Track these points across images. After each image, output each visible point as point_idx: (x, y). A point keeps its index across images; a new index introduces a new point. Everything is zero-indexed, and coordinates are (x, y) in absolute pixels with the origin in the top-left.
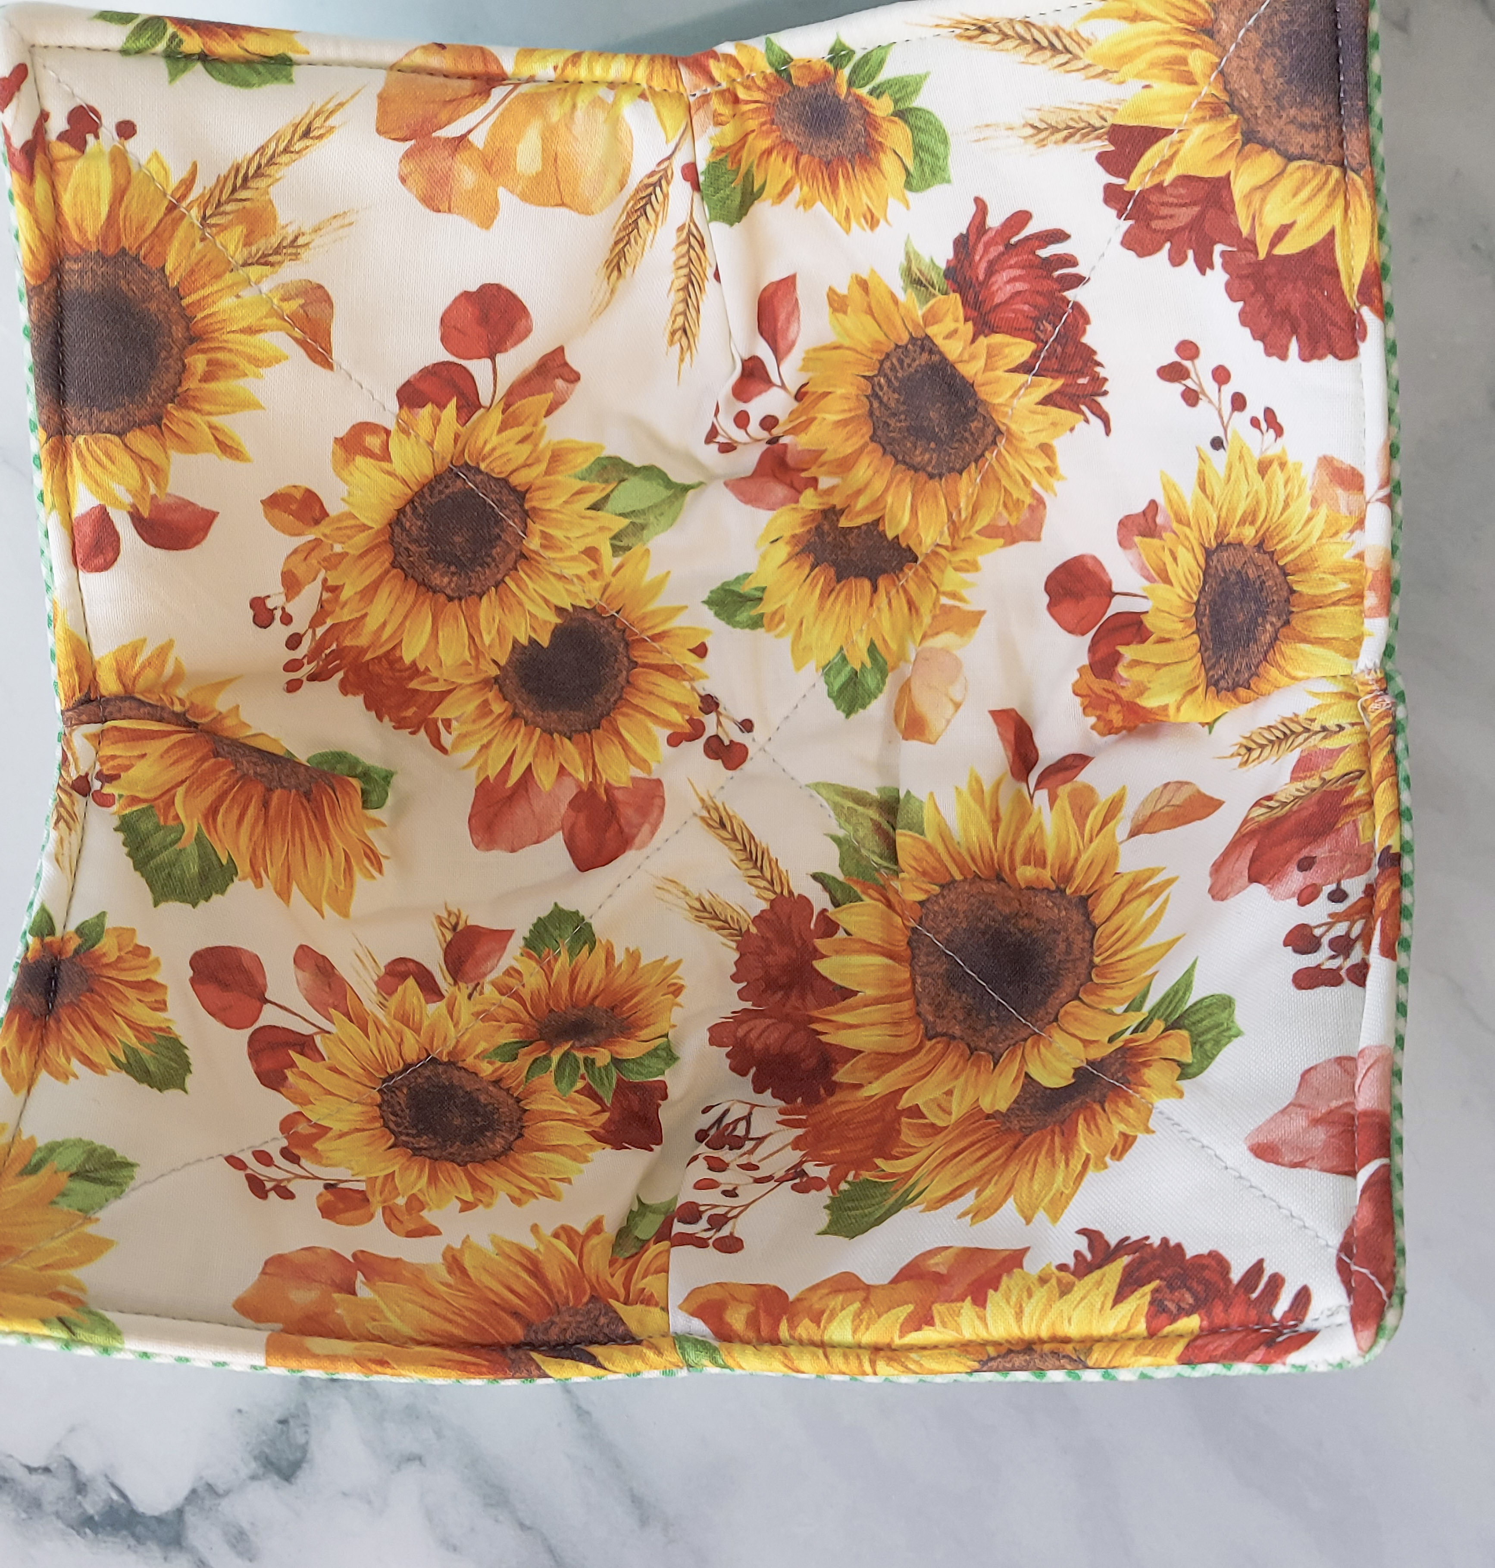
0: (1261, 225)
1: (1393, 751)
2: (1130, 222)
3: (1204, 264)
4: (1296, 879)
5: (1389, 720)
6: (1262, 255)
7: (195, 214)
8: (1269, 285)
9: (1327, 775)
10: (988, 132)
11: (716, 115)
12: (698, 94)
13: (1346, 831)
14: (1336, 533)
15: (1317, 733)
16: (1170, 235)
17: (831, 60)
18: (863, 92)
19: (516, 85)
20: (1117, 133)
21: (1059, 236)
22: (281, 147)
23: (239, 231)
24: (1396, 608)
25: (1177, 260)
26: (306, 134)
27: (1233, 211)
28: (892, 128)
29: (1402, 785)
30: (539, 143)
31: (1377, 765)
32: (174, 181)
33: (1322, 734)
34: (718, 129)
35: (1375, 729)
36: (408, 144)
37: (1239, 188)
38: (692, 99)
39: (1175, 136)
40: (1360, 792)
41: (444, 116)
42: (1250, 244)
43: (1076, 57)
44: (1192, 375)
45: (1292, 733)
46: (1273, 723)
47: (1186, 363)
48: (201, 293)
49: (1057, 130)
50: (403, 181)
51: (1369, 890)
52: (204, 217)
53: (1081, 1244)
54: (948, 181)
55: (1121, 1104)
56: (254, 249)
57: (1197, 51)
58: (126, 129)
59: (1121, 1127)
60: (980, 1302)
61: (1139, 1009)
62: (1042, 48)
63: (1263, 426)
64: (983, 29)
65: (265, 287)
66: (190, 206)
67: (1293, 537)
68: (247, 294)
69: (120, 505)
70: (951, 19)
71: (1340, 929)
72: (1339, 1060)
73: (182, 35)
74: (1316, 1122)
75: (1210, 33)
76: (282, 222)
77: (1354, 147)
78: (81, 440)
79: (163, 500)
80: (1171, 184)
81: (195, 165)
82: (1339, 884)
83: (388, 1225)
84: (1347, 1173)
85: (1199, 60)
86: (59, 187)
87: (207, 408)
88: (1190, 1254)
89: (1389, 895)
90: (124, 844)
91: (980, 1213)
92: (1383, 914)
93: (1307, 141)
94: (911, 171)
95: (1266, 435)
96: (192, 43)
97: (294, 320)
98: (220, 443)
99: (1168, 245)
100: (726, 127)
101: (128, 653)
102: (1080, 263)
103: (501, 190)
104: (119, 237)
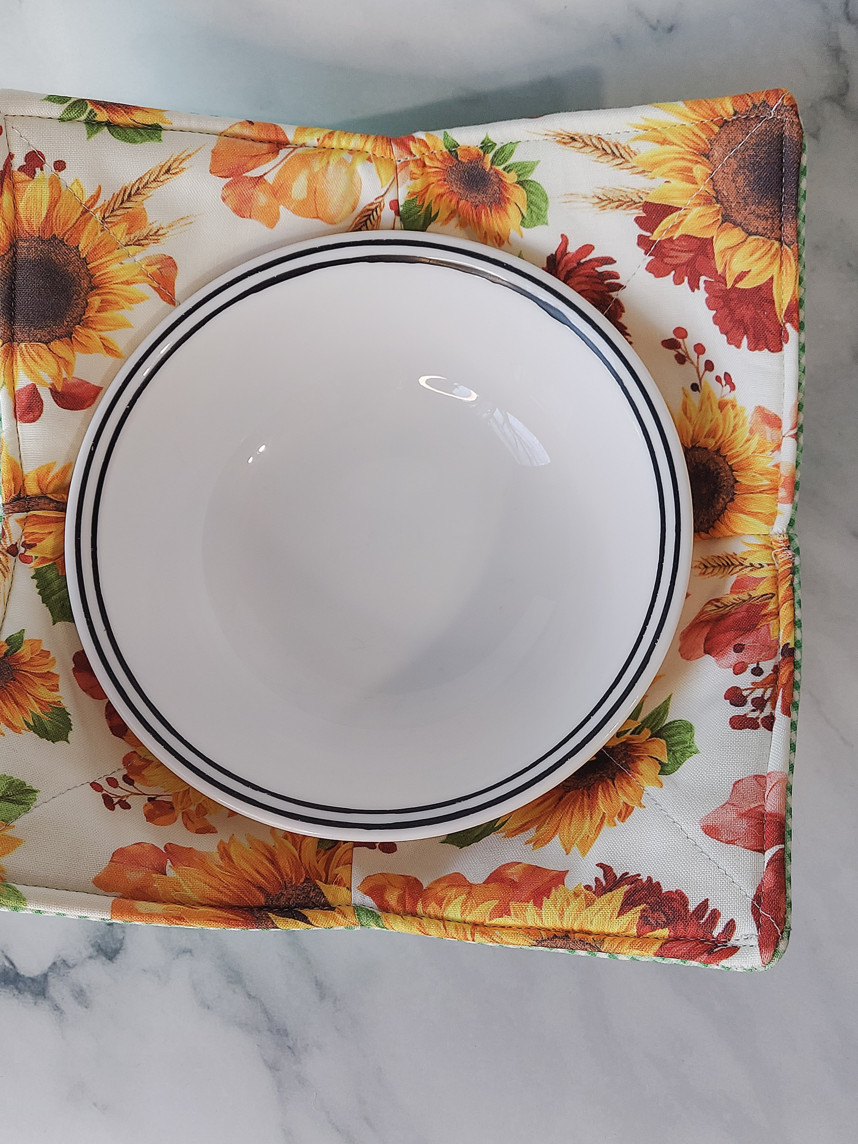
0: (729, 269)
1: (792, 585)
2: (652, 257)
3: (694, 286)
4: (733, 657)
5: (791, 565)
6: (729, 287)
7: (98, 215)
8: (732, 304)
9: (754, 594)
10: (571, 198)
11: (412, 173)
12: (402, 160)
13: (763, 631)
14: (764, 451)
15: (747, 567)
16: (675, 267)
17: (482, 148)
18: (500, 168)
19: (295, 148)
20: (648, 207)
21: (609, 261)
22: (152, 179)
23: (124, 226)
24: (796, 498)
25: (678, 281)
26: (168, 171)
27: (713, 258)
28: (516, 191)
29: (797, 605)
30: (306, 183)
31: (782, 592)
32: (86, 197)
33: (751, 568)
34: (413, 182)
35: (782, 569)
36: (228, 180)
37: (718, 246)
38: (398, 163)
39: (682, 212)
40: (771, 607)
41: (250, 165)
42: (722, 279)
43: (627, 161)
44: (683, 346)
45: (733, 564)
46: (721, 555)
47: (680, 340)
48: (100, 261)
49: (613, 201)
50: (224, 199)
51: (776, 669)
52: (104, 218)
53: (600, 873)
54: (547, 224)
55: (624, 783)
56: (132, 236)
57: (698, 166)
58: (60, 165)
59: (625, 799)
60: (539, 904)
61: (636, 719)
62: (607, 154)
63: (724, 382)
64: (573, 139)
65: (138, 258)
66: (96, 211)
67: (738, 449)
68: (127, 262)
69: (44, 384)
70: (554, 132)
71: (758, 693)
72: (756, 777)
73: (96, 111)
74: (742, 815)
75: (707, 156)
76: (150, 221)
77: (788, 231)
78: (22, 345)
79: (70, 380)
80: (678, 239)
81: (100, 187)
82: (758, 664)
83: (186, 825)
84: (759, 851)
85: (699, 171)
86: (18, 198)
87: (99, 327)
88: (665, 890)
89: (787, 673)
90: (37, 587)
91: (538, 842)
92: (784, 686)
93: (761, 225)
94: (525, 216)
95: (725, 388)
96: (102, 116)
97: (152, 277)
98: (106, 347)
99: (673, 272)
100: (417, 181)
101: (45, 469)
102: (621, 278)
103: (281, 208)
104: (52, 229)
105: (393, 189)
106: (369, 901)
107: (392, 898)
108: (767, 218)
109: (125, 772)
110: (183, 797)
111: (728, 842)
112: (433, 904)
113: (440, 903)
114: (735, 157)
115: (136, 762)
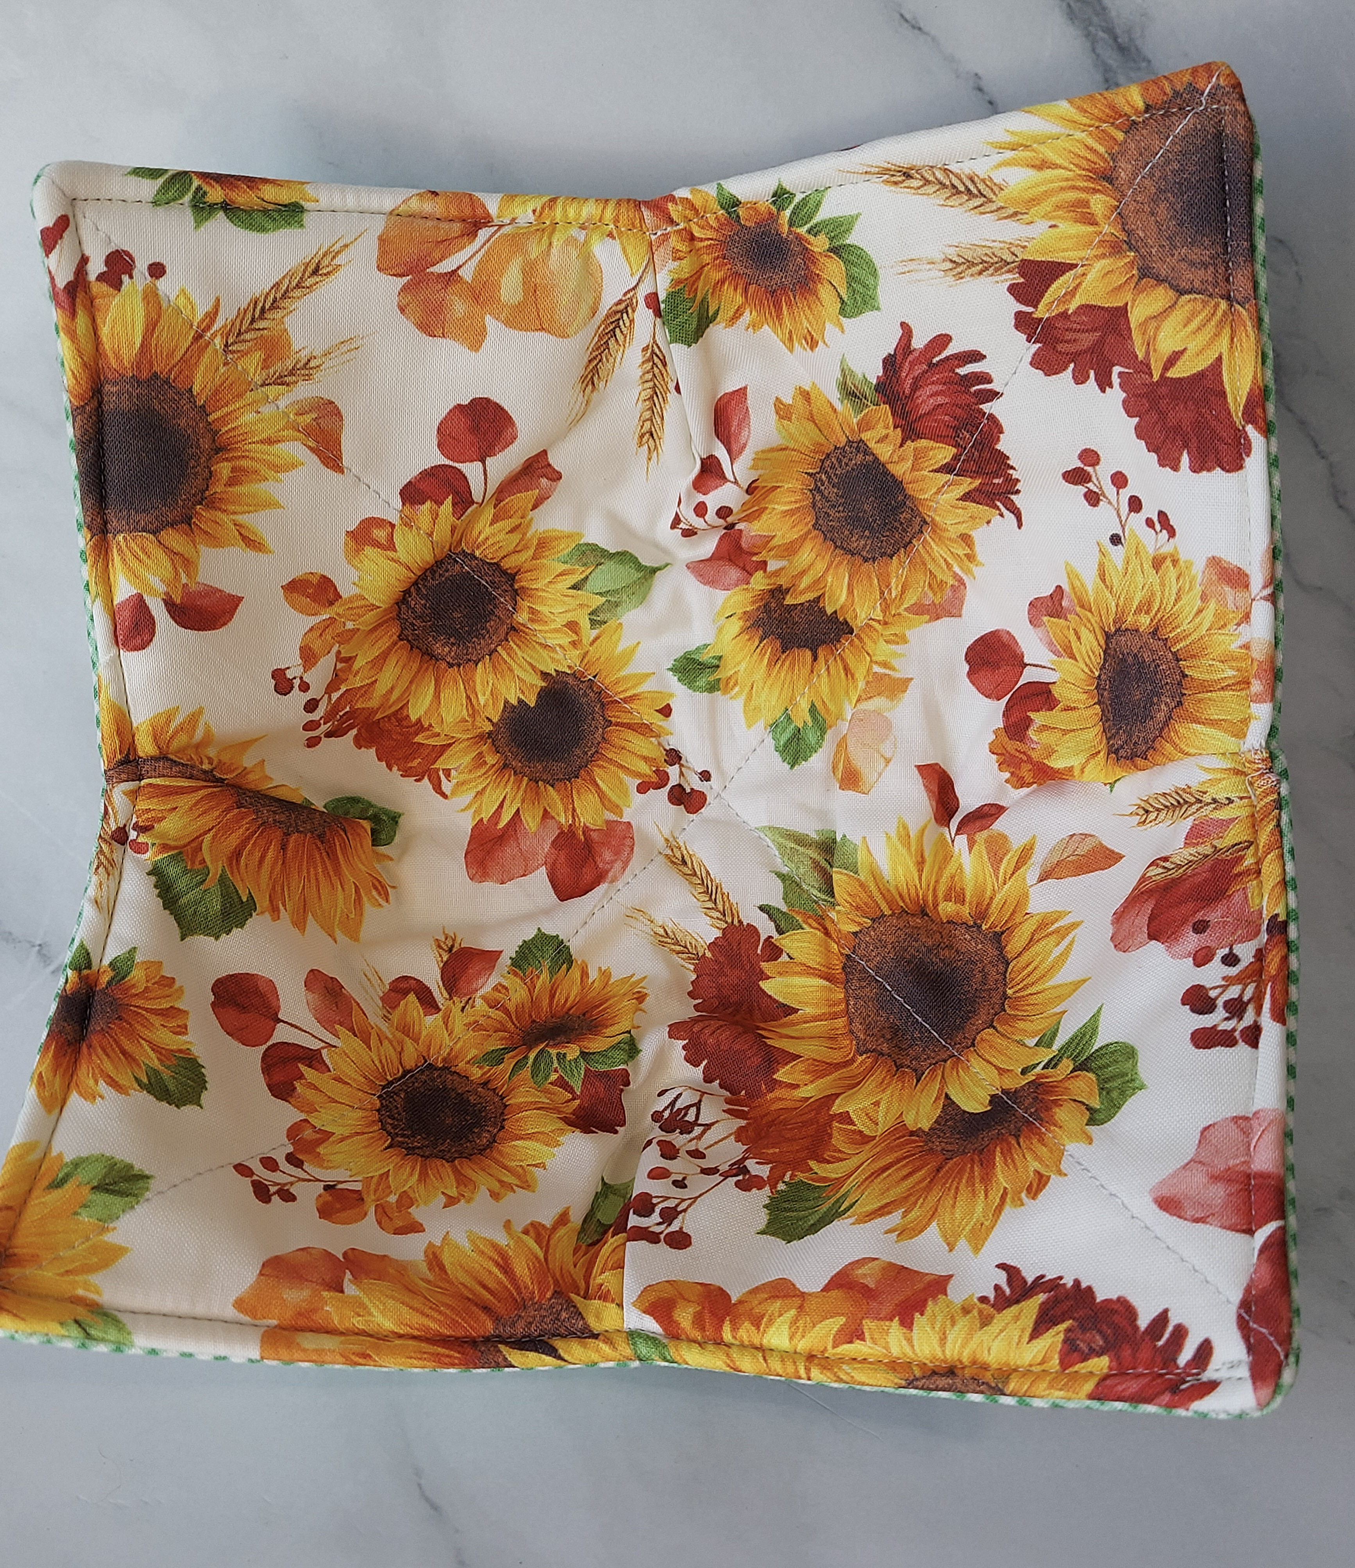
0: (1156, 350)
1: (1278, 825)
2: (1039, 345)
3: (1104, 383)
4: (1191, 941)
5: (1275, 796)
6: (1156, 377)
7: (218, 341)
8: (1163, 404)
9: (1219, 844)
10: (912, 266)
11: (675, 251)
12: (659, 233)
13: (1237, 898)
14: (1224, 626)
15: (1208, 804)
16: (1074, 357)
17: (774, 203)
18: (803, 230)
19: (501, 226)
20: (1027, 267)
21: (976, 356)
22: (294, 284)
23: (257, 356)
24: (1279, 694)
25: (1080, 379)
26: (315, 272)
27: (1130, 337)
28: (829, 262)
29: (1287, 857)
30: (521, 277)
31: (1263, 838)
32: (199, 315)
33: (1214, 806)
34: (677, 263)
35: (1263, 803)
36: (405, 279)
37: (1136, 316)
38: (653, 237)
39: (1080, 270)
40: (1249, 861)
41: (437, 255)
42: (1146, 367)
43: (990, 201)
44: (1094, 479)
45: (1186, 802)
46: (1168, 792)
47: (1089, 469)
48: (225, 410)
49: (974, 264)
50: (402, 310)
51: (1260, 955)
52: (226, 345)
53: (1001, 1278)
54: (878, 309)
55: (1035, 1141)
56: (271, 371)
57: (1098, 195)
58: (157, 270)
59: (1036, 1165)
60: (907, 1323)
61: (1049, 1046)
62: (959, 192)
63: (1158, 527)
64: (908, 176)
65: (282, 403)
66: (214, 335)
67: (1185, 626)
68: (267, 410)
69: (153, 592)
70: (878, 167)
71: (1233, 992)
72: (1236, 1119)
73: (206, 188)
74: (1215, 1178)
75: (1110, 180)
76: (295, 347)
77: (1240, 283)
78: (120, 537)
79: (193, 587)
80: (1075, 312)
81: (218, 300)
82: (1231, 949)
83: (379, 1223)
84: (1244, 1231)
85: (1099, 204)
86: (99, 320)
87: (232, 508)
88: (1100, 1297)
89: (1277, 959)
90: (156, 887)
91: (905, 1232)
92: (1273, 979)
93: (1198, 276)
94: (846, 300)
95: (1160, 535)
96: (215, 194)
97: (308, 432)
98: (244, 538)
99: (1072, 365)
100: (684, 262)
101: (163, 720)
102: (995, 380)
103: (488, 318)
104: (151, 365)
105: (649, 277)
106: (650, 1325)
107: (684, 1317)
108: (1205, 265)
109: (290, 1149)
110: (378, 1184)
111: (1197, 1220)
112: (747, 1324)
113: (757, 1322)
114: (1151, 175)
115: (308, 1134)
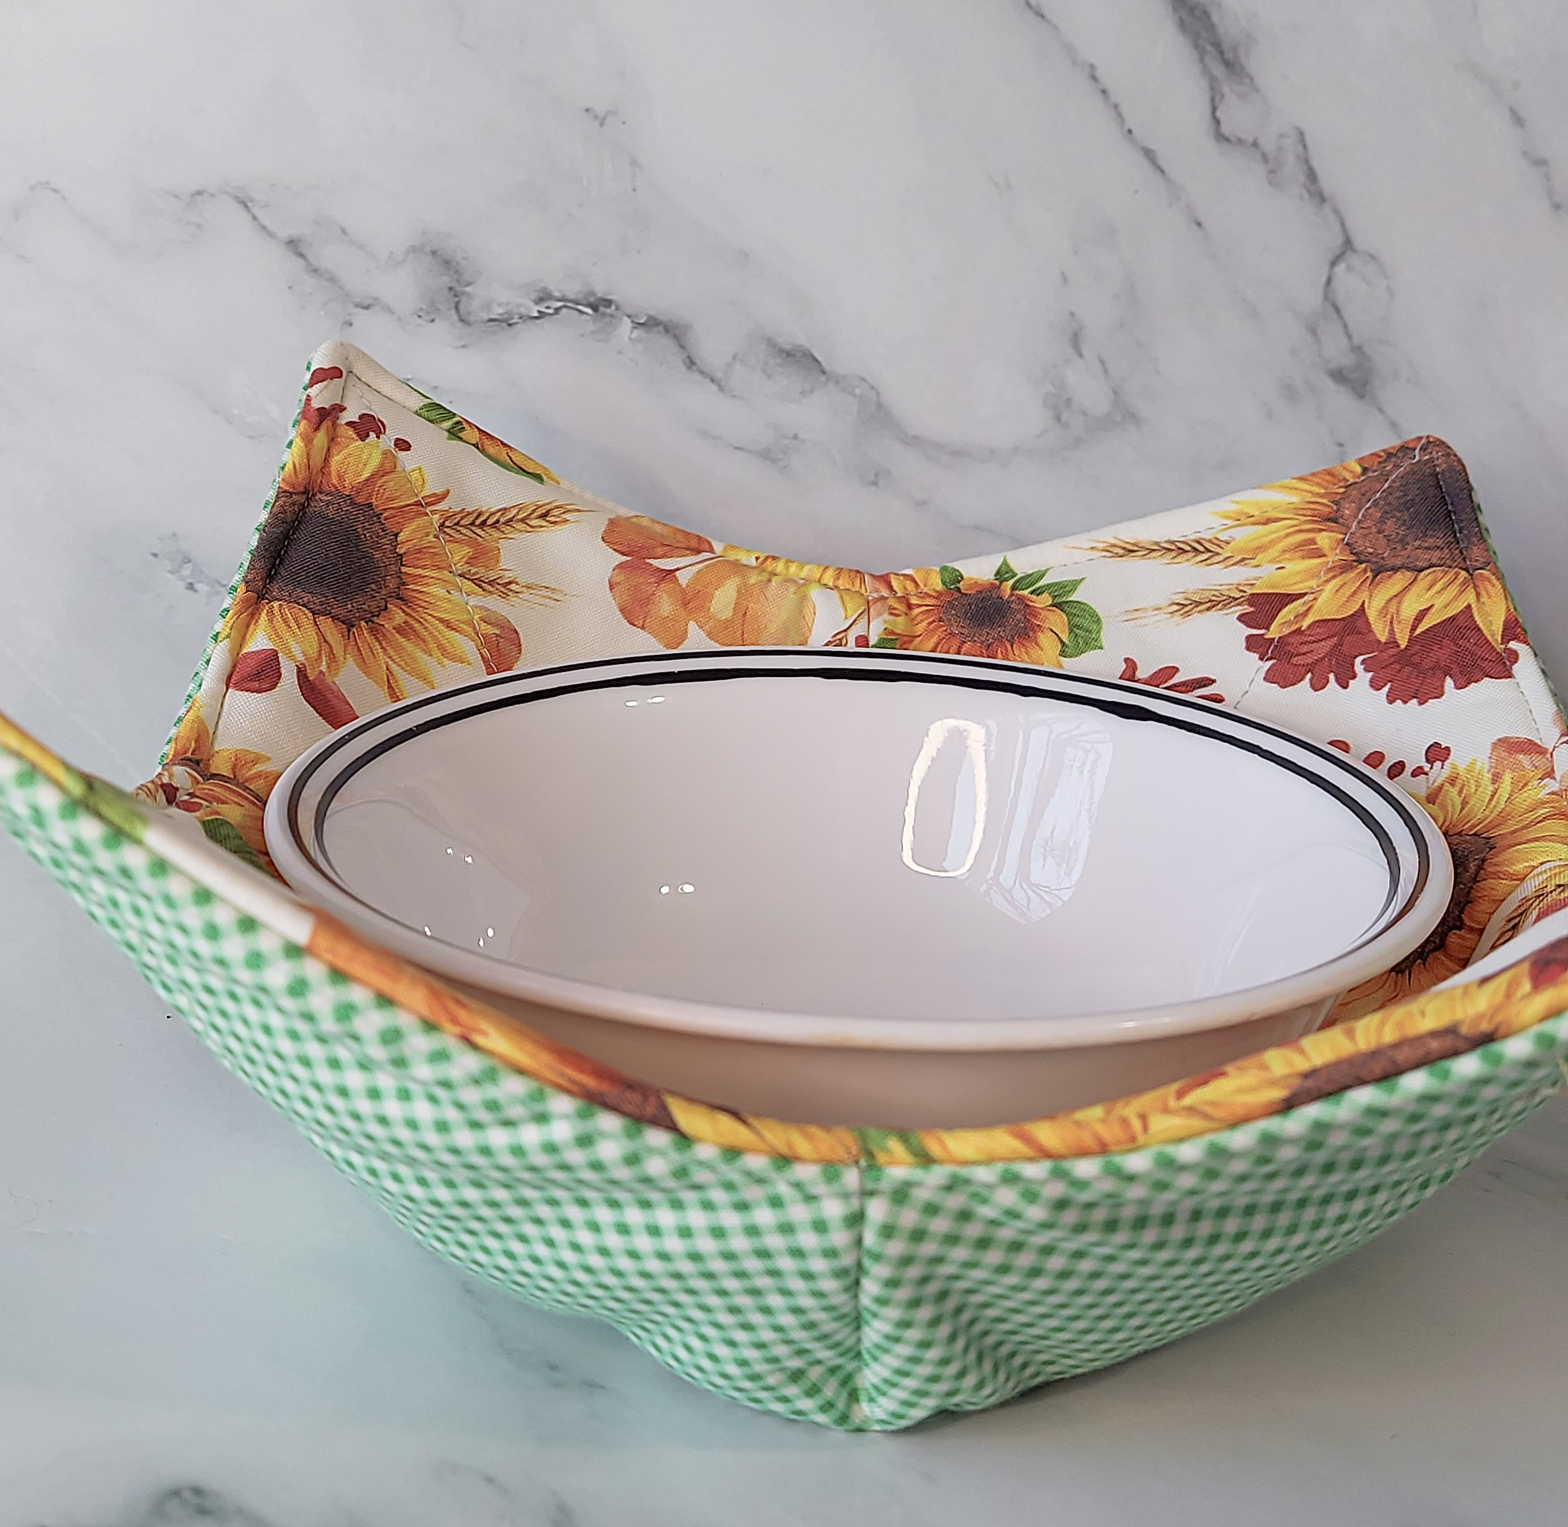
0: (1398, 624)
2: (1272, 661)
3: (1346, 678)
6: (1403, 647)
7: (436, 518)
10: (1137, 614)
11: (891, 609)
12: (878, 595)
14: (1525, 786)
16: (1310, 666)
17: (996, 577)
18: (1026, 592)
20: (1256, 599)
21: (1206, 682)
23: (466, 551)
25: (1319, 684)
26: (543, 516)
27: (1370, 629)
28: (1050, 615)
30: (734, 596)
32: (428, 490)
34: (892, 617)
36: (625, 558)
37: (1374, 607)
38: (871, 598)
39: (1308, 597)
41: (658, 552)
42: (1391, 643)
43: (1218, 554)
48: (420, 571)
49: (1201, 603)
50: (611, 586)
52: (443, 525)
54: (1101, 648)
56: (474, 570)
57: (1324, 534)
58: (403, 445)
62: (1184, 552)
63: (1427, 767)
65: (472, 601)
66: (434, 512)
68: (457, 596)
69: (292, 657)
70: (1104, 542)
75: (1333, 520)
76: (502, 565)
77: (1477, 554)
78: (276, 604)
79: (327, 680)
80: (1309, 627)
81: (448, 491)
85: (1325, 540)
86: (334, 451)
87: (391, 651)
93: (1434, 556)
94: (1067, 642)
95: (1431, 772)
97: (485, 639)
98: (390, 687)
99: (1309, 675)
100: (899, 619)
101: (250, 757)
102: (1226, 699)
103: (692, 625)
104: (370, 496)
105: (863, 621)
114: (1376, 505)
